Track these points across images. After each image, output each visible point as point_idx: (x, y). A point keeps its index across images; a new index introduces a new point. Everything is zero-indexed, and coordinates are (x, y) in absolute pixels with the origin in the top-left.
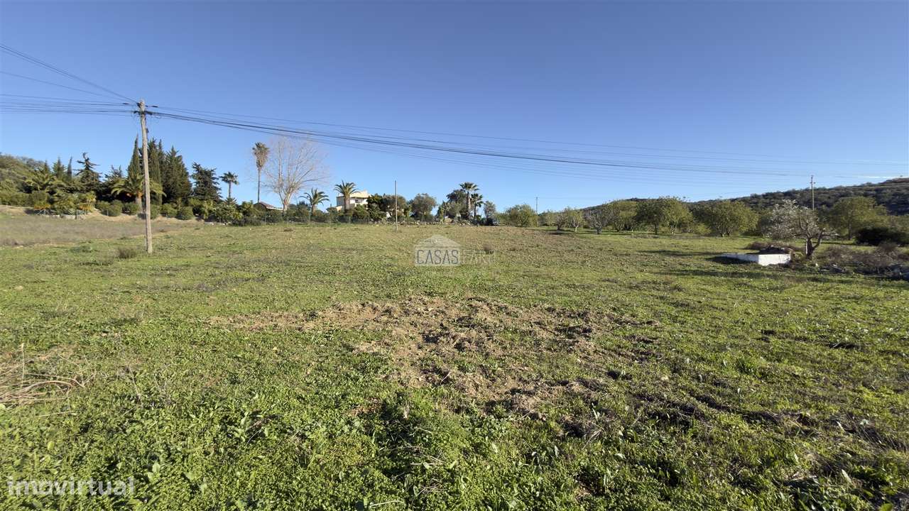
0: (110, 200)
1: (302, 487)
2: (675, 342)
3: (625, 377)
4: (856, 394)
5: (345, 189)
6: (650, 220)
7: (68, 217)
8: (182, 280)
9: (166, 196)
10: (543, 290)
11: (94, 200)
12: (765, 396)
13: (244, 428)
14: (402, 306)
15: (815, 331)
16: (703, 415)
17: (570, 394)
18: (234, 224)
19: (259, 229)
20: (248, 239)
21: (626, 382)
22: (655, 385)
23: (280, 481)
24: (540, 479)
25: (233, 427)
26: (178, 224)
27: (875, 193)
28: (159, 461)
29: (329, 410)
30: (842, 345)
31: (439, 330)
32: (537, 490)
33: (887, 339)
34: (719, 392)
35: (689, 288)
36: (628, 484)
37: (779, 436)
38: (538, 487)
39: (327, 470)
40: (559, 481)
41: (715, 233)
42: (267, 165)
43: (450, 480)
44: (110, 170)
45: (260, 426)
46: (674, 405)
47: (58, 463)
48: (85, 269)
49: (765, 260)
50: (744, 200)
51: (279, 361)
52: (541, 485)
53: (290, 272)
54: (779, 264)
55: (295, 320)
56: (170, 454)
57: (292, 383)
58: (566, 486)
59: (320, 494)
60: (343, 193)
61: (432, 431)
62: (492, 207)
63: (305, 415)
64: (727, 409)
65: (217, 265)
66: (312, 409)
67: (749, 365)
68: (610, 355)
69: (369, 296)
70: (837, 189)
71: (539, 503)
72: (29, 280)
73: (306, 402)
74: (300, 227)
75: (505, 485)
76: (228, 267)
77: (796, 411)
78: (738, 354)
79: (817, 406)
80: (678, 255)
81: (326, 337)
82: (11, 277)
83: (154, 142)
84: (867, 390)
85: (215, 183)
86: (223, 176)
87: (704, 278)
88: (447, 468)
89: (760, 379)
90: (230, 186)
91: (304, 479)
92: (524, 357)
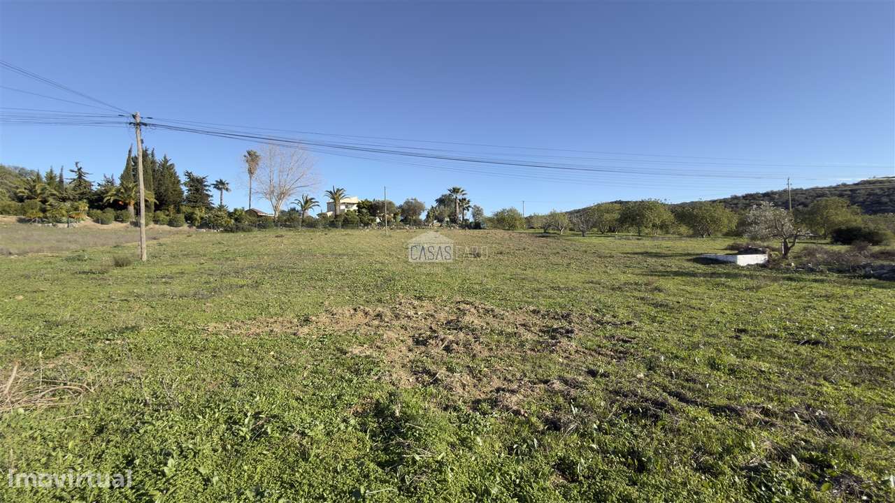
0: (102, 208)
1: (304, 478)
2: (652, 341)
3: (604, 375)
4: (816, 387)
5: (335, 195)
6: (634, 222)
7: (60, 225)
8: (177, 287)
9: (158, 203)
10: (528, 292)
11: (87, 208)
12: (733, 390)
13: (248, 427)
14: (393, 310)
15: (785, 329)
16: (673, 409)
17: (552, 392)
18: (226, 231)
19: (251, 235)
20: (241, 245)
21: (603, 380)
22: (630, 382)
23: (284, 473)
24: (520, 468)
25: (237, 426)
26: (170, 232)
27: (850, 194)
28: (173, 457)
29: (326, 410)
30: (808, 342)
31: (428, 333)
32: (517, 478)
33: (851, 335)
34: (690, 387)
35: (669, 289)
36: (600, 471)
37: (741, 427)
38: (519, 475)
39: (327, 463)
40: (537, 470)
41: (697, 234)
42: (257, 172)
43: (438, 470)
44: (103, 178)
45: (263, 425)
46: (647, 400)
47: (80, 461)
48: (82, 278)
49: (744, 260)
50: (725, 201)
51: (277, 364)
52: (521, 474)
53: (283, 278)
54: (757, 264)
55: (289, 325)
56: (182, 451)
57: (290, 385)
58: (543, 474)
59: (321, 484)
60: (333, 198)
61: (422, 426)
62: (480, 211)
63: (304, 415)
64: (695, 403)
65: (212, 272)
66: (310, 409)
67: (720, 362)
68: (591, 355)
69: (361, 301)
70: (814, 189)
71: (518, 489)
72: (29, 290)
73: (304, 403)
74: (292, 233)
75: (488, 474)
76: (222, 274)
77: (759, 404)
78: (711, 352)
79: (779, 399)
80: (662, 256)
81: (321, 341)
82: (11, 287)
83: (146, 150)
84: (827, 384)
85: (207, 190)
86: (215, 183)
87: (684, 278)
88: (436, 459)
89: (729, 375)
90: (222, 193)
91: (305, 472)
92: (509, 357)
